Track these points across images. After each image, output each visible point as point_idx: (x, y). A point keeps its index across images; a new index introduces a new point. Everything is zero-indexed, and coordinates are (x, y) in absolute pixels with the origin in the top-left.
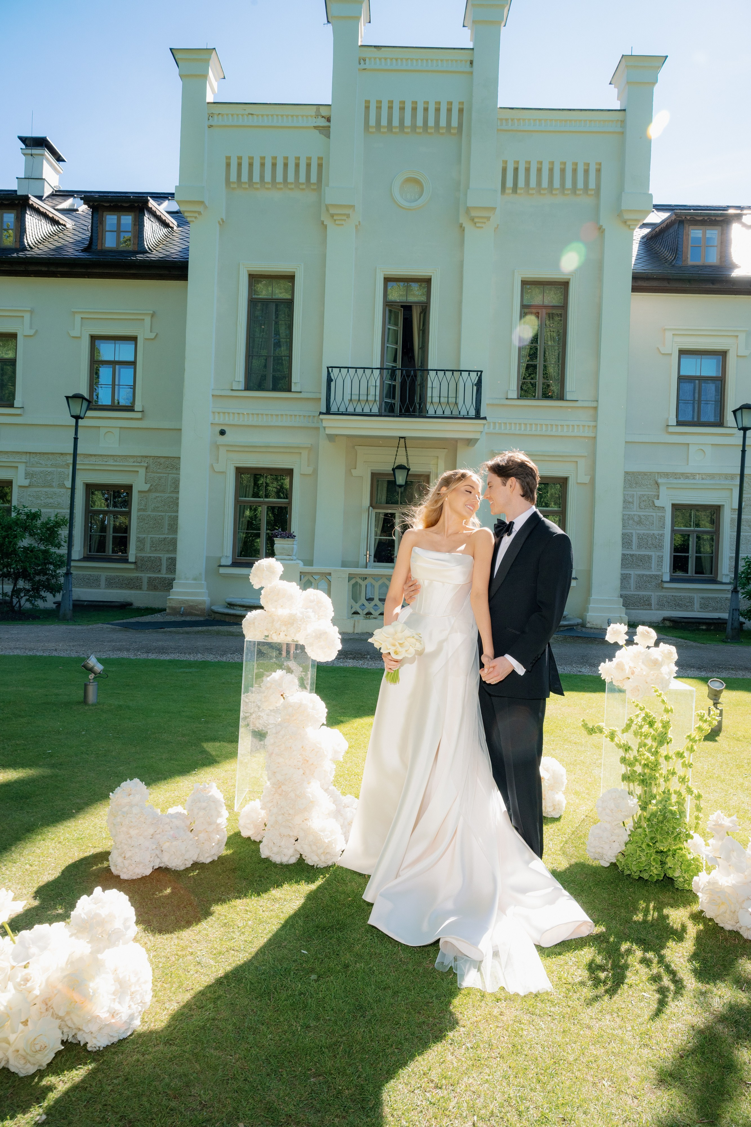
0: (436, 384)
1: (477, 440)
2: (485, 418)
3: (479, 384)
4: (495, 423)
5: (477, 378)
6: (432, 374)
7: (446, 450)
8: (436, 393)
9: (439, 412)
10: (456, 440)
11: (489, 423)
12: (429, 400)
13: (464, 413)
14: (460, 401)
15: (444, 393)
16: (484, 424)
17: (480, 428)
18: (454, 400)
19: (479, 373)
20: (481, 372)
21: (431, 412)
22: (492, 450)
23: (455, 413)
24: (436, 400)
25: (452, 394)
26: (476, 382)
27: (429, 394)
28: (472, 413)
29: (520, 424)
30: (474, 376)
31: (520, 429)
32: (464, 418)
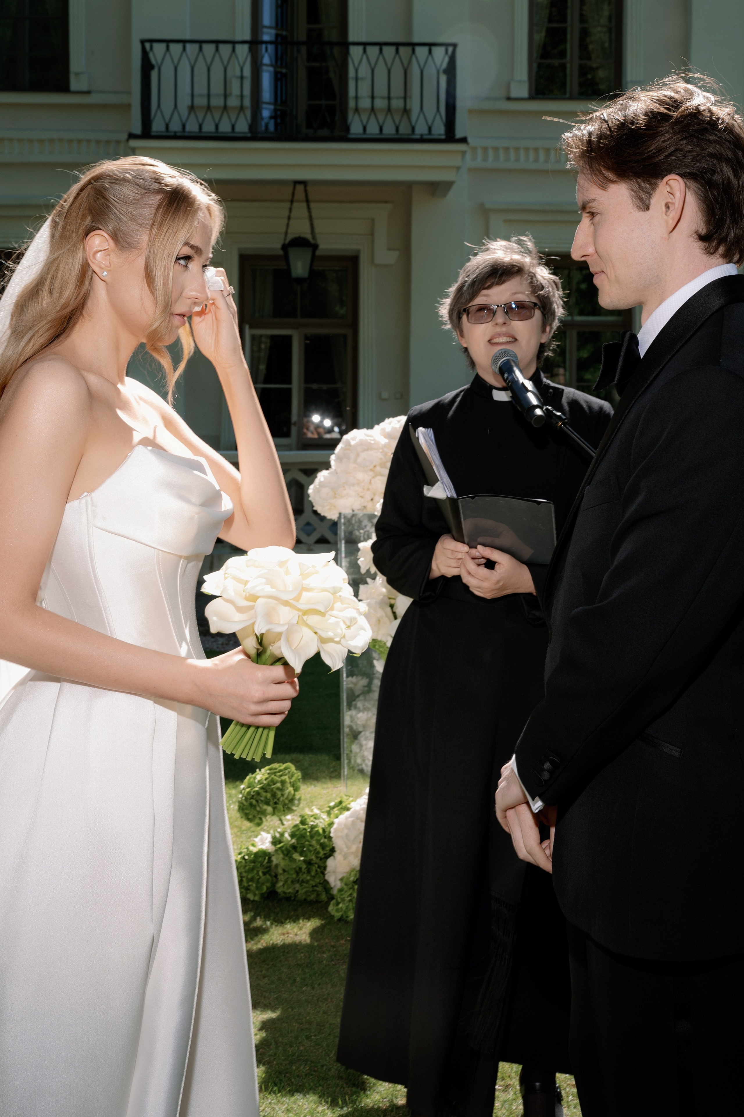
0: (364, 71)
1: (449, 185)
2: (464, 140)
3: (451, 70)
4: (485, 149)
5: (447, 59)
6: (355, 52)
7: (389, 206)
8: (364, 90)
9: (373, 129)
10: (408, 186)
11: (474, 149)
12: (352, 104)
13: (421, 129)
14: (414, 105)
15: (381, 90)
16: (464, 153)
17: (456, 161)
18: (400, 103)
19: (450, 49)
20: (455, 46)
21: (356, 128)
22: (482, 205)
23: (404, 130)
24: (365, 103)
25: (397, 89)
26: (445, 65)
27: (352, 92)
28: (439, 130)
29: (536, 150)
30: (440, 54)
31: (536, 160)
32: (422, 140)
